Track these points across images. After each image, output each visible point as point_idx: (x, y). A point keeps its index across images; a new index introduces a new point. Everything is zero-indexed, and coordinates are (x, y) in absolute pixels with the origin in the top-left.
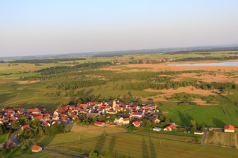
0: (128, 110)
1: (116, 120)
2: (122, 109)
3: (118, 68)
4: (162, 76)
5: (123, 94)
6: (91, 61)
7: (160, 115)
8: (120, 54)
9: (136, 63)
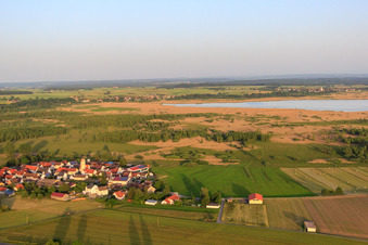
0: (104, 173)
1: (87, 190)
2: (95, 172)
3: (87, 108)
4: (155, 121)
5: (96, 149)
6: (41, 96)
7: (154, 181)
8: (89, 87)
9: (114, 101)
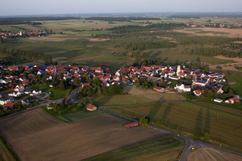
0: (192, 76)
1: (177, 87)
2: (186, 75)
3: (193, 30)
4: (238, 42)
5: (191, 59)
6: (165, 21)
7: (225, 86)
8: (197, 16)
9: (212, 26)
